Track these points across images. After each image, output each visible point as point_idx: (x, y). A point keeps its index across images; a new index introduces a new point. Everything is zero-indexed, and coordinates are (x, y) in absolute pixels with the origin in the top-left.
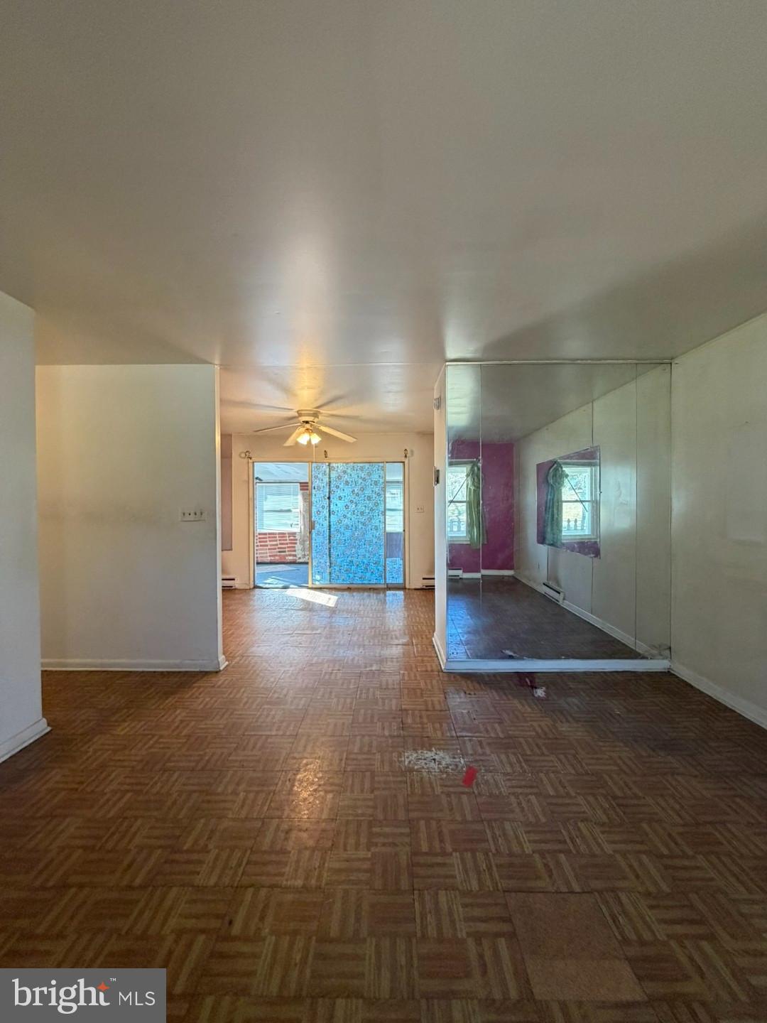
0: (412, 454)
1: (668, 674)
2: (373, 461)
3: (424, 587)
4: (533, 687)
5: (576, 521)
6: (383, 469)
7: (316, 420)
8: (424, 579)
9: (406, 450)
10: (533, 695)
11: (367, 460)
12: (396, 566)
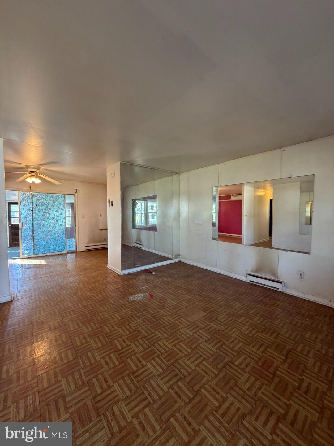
0: (79, 192)
1: (180, 262)
2: (58, 193)
3: (86, 250)
4: (151, 272)
5: (139, 221)
6: (64, 197)
7: (38, 171)
8: (86, 247)
9: (76, 189)
10: (152, 274)
11: (55, 192)
12: (72, 242)
